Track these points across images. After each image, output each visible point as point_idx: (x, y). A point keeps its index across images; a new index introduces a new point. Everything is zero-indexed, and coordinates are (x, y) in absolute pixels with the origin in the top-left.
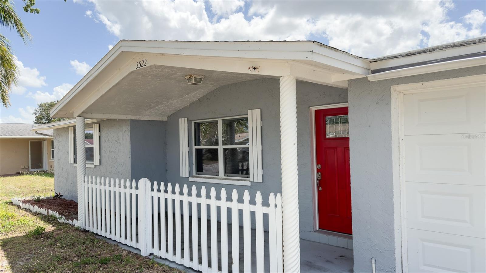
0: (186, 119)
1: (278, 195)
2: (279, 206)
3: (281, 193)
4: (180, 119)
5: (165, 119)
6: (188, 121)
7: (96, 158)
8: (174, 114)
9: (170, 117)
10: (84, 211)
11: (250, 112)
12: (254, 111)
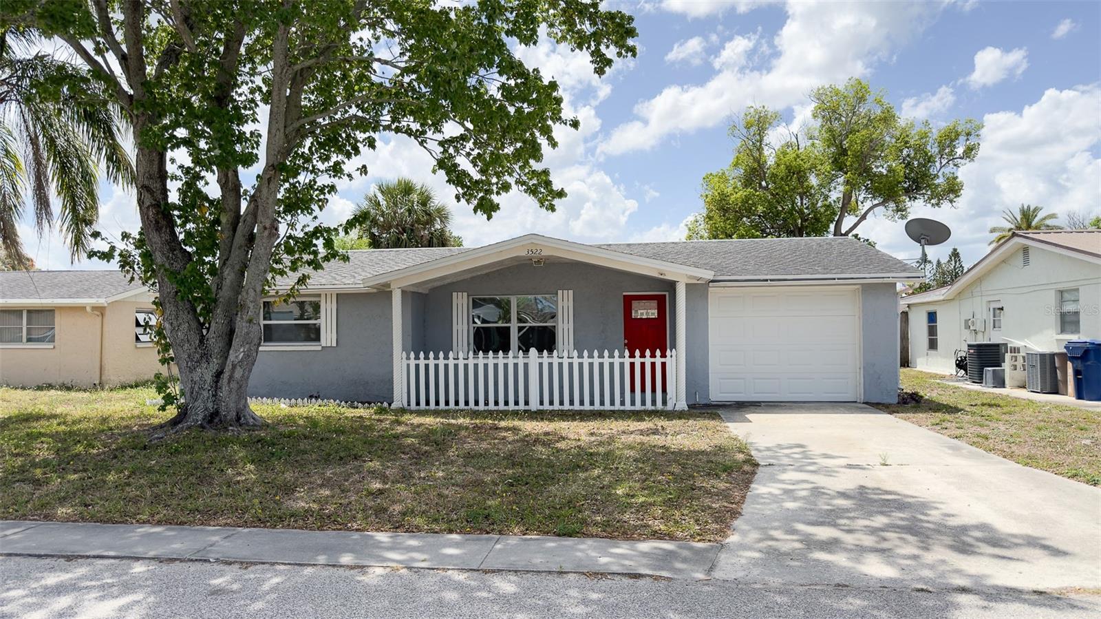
0: (465, 294)
1: (673, 350)
2: (674, 356)
3: (676, 349)
6: (468, 296)
7: (328, 337)
8: (441, 287)
9: (433, 290)
10: (406, 391)
11: (560, 292)
12: (565, 292)
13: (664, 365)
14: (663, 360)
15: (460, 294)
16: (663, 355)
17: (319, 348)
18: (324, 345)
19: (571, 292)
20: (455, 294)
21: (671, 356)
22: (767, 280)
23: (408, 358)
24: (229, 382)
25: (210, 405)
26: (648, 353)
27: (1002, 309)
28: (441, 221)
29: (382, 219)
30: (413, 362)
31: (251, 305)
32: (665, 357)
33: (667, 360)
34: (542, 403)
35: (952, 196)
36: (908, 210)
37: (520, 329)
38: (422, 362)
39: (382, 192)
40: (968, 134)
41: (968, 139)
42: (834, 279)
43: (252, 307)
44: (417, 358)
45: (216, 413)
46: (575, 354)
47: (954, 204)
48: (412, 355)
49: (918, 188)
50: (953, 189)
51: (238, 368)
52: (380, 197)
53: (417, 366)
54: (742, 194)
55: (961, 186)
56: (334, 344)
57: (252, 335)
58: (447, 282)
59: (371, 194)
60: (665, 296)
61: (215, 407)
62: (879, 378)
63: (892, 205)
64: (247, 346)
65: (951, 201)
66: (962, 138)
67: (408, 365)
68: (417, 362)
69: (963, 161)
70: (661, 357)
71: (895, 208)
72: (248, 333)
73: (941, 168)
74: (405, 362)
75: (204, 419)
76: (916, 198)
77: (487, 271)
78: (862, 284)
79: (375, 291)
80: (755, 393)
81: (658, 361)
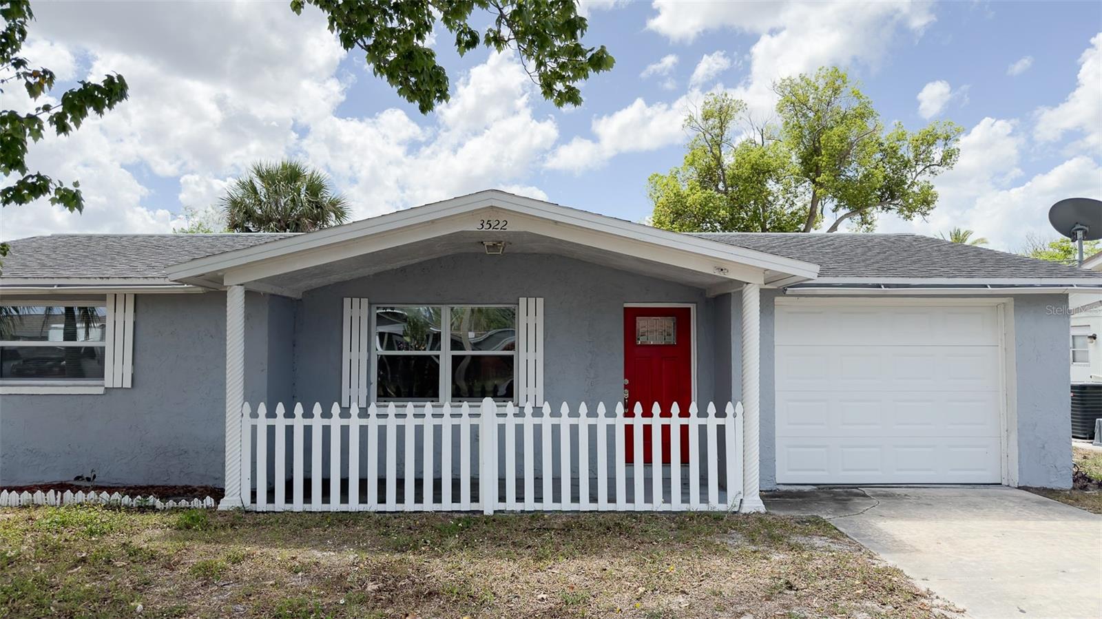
0: (364, 301)
1: (739, 403)
2: (740, 415)
5: (299, 296)
6: (370, 304)
7: (117, 371)
8: (324, 288)
9: (310, 293)
10: (249, 476)
11: (522, 301)
12: (532, 300)
13: (721, 430)
14: (720, 421)
15: (356, 301)
16: (721, 413)
17: (100, 391)
18: (108, 382)
19: (540, 301)
20: (347, 301)
21: (735, 415)
23: (254, 415)
26: (694, 408)
27: (1094, 337)
28: (337, 217)
29: (259, 212)
30: (262, 423)
32: (725, 415)
33: (728, 422)
34: (502, 498)
35: (925, 209)
36: (875, 223)
37: (456, 360)
38: (280, 423)
39: (261, 176)
40: (947, 138)
41: (946, 144)
44: (271, 414)
46: (547, 409)
47: (926, 217)
48: (262, 409)
49: (893, 197)
50: (926, 201)
52: (258, 184)
53: (271, 430)
54: (699, 195)
55: (935, 196)
56: (128, 384)
58: (334, 278)
59: (245, 179)
60: (689, 309)
63: (858, 217)
65: (924, 214)
66: (940, 142)
67: (254, 429)
68: (271, 422)
69: (941, 168)
71: (860, 220)
73: (917, 175)
74: (248, 422)
76: (890, 209)
77: (404, 263)
79: (199, 290)
80: (844, 470)
81: (712, 422)
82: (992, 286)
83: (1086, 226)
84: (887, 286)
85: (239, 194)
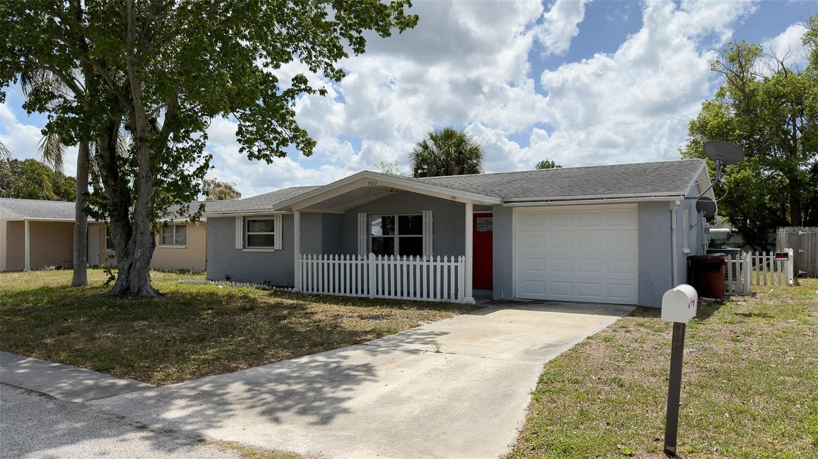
0: (365, 214)
1: (463, 256)
2: (463, 261)
3: (465, 256)
4: (359, 214)
5: (343, 212)
6: (367, 215)
7: (278, 243)
8: (352, 209)
9: (347, 211)
10: (301, 280)
11: (424, 212)
12: (428, 212)
13: (456, 267)
14: (456, 264)
15: (362, 214)
16: (456, 261)
17: (273, 251)
18: (275, 248)
19: (431, 211)
21: (462, 261)
22: (547, 201)
23: (303, 259)
24: (134, 271)
25: (124, 283)
26: (446, 258)
30: (305, 261)
31: (141, 224)
32: (457, 262)
33: (459, 264)
34: (377, 293)
37: (401, 239)
42: (603, 199)
43: (142, 225)
45: (128, 288)
51: (138, 262)
52: (430, 143)
53: (307, 264)
56: (281, 249)
57: (144, 242)
61: (128, 284)
62: (652, 285)
64: (142, 249)
70: (455, 262)
72: (142, 241)
74: (301, 261)
75: (119, 291)
78: (638, 202)
80: (553, 293)
81: (453, 264)
82: (606, 198)
83: (722, 157)
84: (551, 201)
85: (420, 149)
